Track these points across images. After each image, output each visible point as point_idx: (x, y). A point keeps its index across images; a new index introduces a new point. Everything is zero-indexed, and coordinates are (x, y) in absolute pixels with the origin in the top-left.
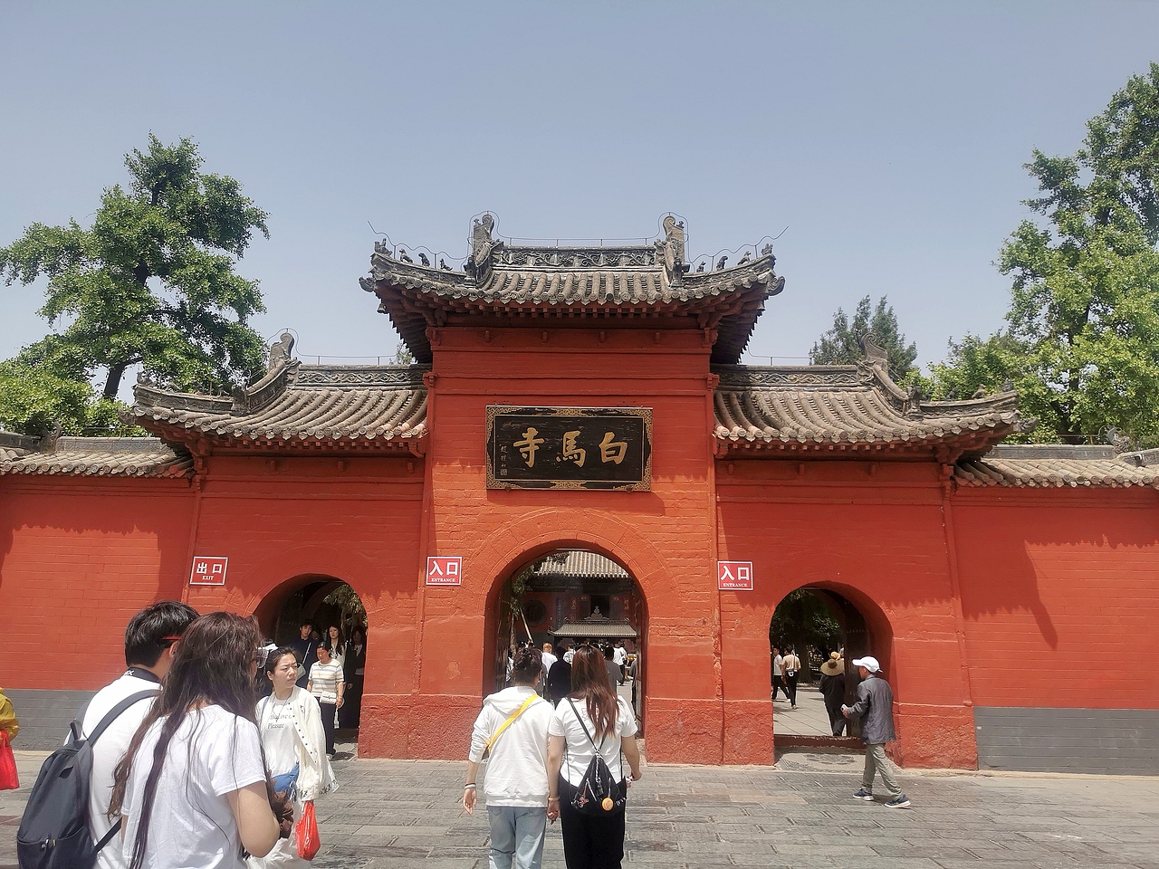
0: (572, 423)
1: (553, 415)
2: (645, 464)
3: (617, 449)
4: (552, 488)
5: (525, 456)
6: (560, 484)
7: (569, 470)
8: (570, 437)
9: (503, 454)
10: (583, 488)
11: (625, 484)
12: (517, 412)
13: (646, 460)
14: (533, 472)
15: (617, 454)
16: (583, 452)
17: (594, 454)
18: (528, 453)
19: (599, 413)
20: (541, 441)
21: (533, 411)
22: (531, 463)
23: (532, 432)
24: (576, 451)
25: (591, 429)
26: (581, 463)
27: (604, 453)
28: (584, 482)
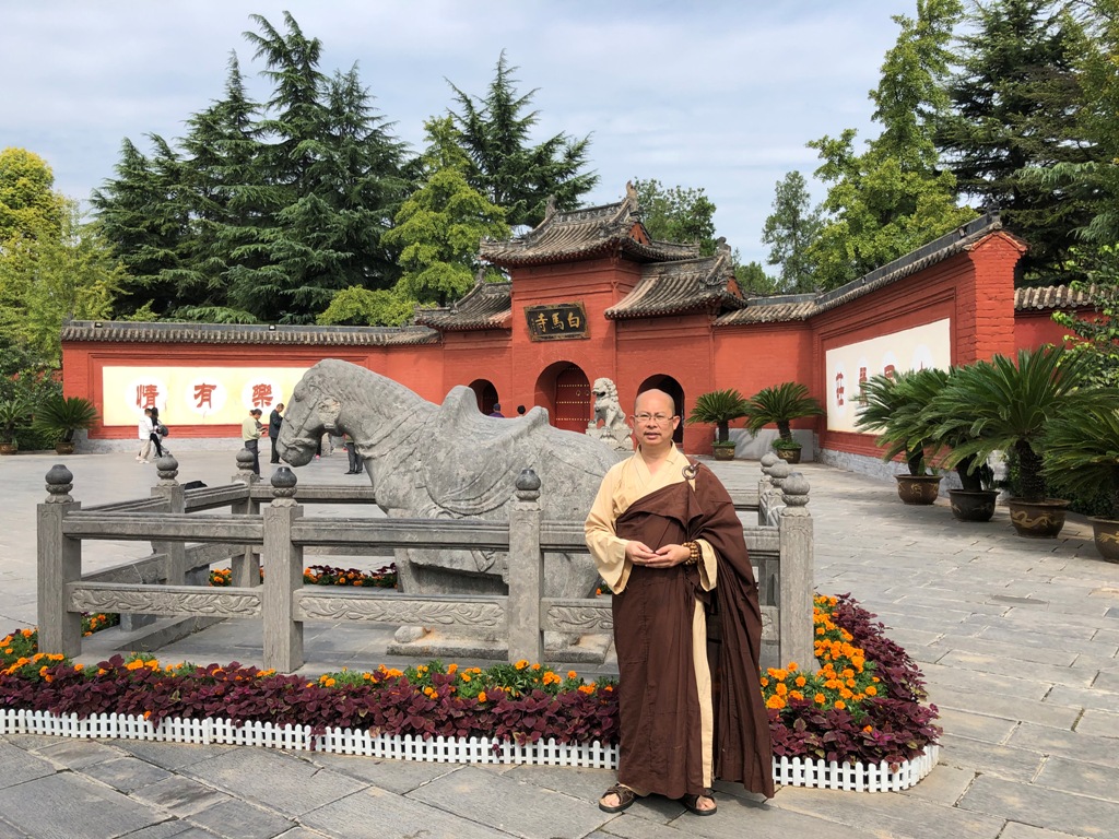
0: (555, 310)
1: (548, 308)
4: (553, 338)
6: (557, 337)
7: (558, 330)
8: (555, 317)
9: (534, 326)
10: (565, 338)
11: (580, 335)
12: (536, 308)
13: (586, 324)
14: (545, 333)
15: (576, 322)
16: (562, 322)
17: (566, 323)
18: (542, 325)
20: (545, 319)
21: (541, 307)
22: (544, 329)
23: (542, 315)
24: (559, 322)
25: (563, 312)
26: (562, 327)
27: (570, 322)
28: (565, 335)
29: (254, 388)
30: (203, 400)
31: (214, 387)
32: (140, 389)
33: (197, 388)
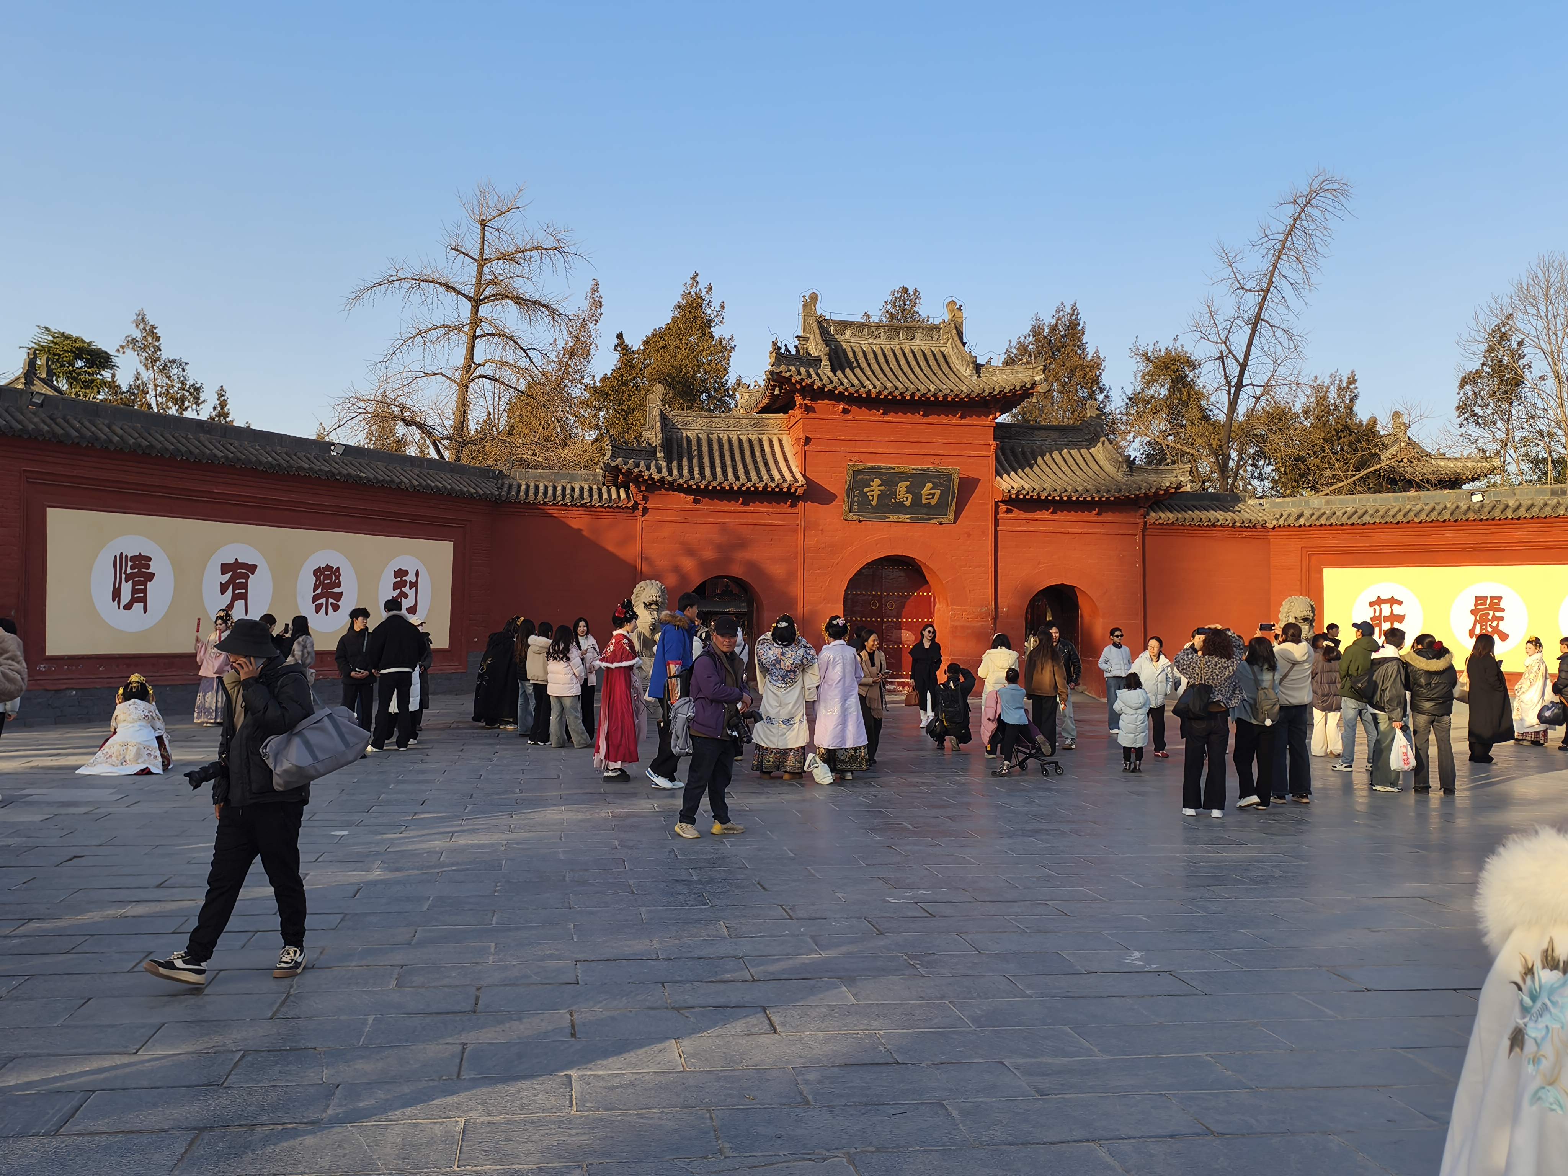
0: (904, 477)
1: (892, 471)
2: (951, 505)
3: (934, 494)
4: (887, 520)
5: (871, 498)
6: (893, 517)
7: (899, 508)
8: (902, 487)
9: (856, 496)
10: (908, 521)
11: (936, 518)
12: (869, 469)
13: (951, 503)
14: (876, 509)
15: (933, 498)
16: (910, 497)
17: (917, 497)
18: (873, 496)
19: (924, 470)
20: (883, 488)
21: (879, 468)
22: (874, 503)
23: (877, 481)
24: (906, 495)
25: (917, 480)
26: (908, 503)
27: (924, 497)
28: (909, 516)
29: (315, 573)
30: (235, 597)
31: (253, 568)
32: (119, 561)
33: (225, 568)
